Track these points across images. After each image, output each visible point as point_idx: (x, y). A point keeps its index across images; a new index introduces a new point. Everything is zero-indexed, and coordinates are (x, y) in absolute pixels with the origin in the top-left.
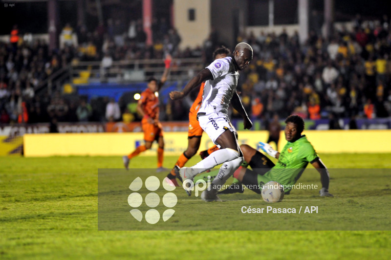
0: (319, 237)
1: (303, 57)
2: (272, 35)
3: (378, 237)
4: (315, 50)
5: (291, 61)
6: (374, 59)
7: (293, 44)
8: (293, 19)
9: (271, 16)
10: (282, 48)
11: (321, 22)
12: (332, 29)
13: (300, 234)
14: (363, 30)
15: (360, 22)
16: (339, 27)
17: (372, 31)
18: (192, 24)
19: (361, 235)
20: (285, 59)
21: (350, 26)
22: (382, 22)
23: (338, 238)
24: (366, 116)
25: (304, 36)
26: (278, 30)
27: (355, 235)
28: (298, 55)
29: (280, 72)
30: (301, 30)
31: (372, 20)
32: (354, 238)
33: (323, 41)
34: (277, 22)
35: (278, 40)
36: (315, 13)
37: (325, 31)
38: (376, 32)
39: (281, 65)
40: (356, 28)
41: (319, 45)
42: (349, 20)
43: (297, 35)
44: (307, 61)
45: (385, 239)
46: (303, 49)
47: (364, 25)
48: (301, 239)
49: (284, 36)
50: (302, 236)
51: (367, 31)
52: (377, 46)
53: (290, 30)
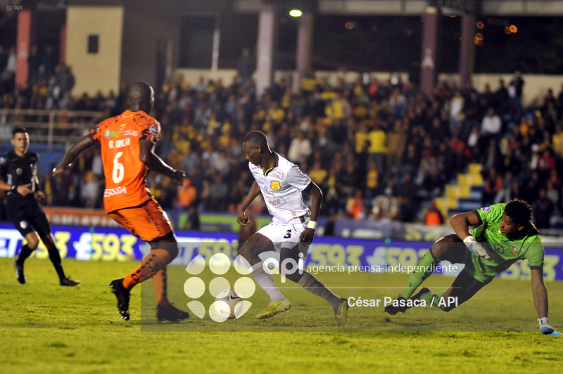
2: (216, 84)
9: (215, 55)
10: (231, 105)
17: (367, 87)
18: (93, 58)
20: (233, 122)
21: (334, 78)
24: (350, 216)
26: (226, 78)
29: (224, 140)
33: (292, 97)
34: (223, 65)
35: (225, 93)
37: (296, 82)
38: (373, 89)
41: (286, 103)
44: (266, 126)
52: (373, 111)
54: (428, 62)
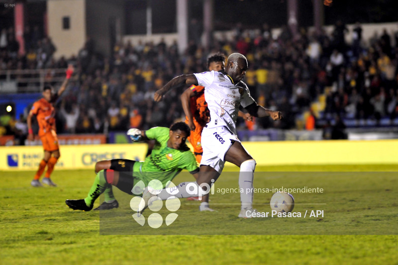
0: (198, 253)
1: (182, 67)
2: (149, 44)
3: (259, 252)
4: (195, 59)
5: (170, 71)
6: (256, 68)
7: (172, 53)
8: (171, 28)
9: (149, 25)
10: (161, 58)
11: (201, 31)
12: (211, 38)
13: (179, 251)
14: (244, 39)
15: (241, 31)
16: (218, 35)
17: (253, 40)
18: (66, 32)
19: (241, 251)
20: (164, 69)
21: (230, 35)
22: (263, 31)
23: (217, 254)
24: (247, 128)
25: (183, 46)
26: (156, 39)
27: (235, 250)
28: (178, 65)
29: (159, 82)
30: (180, 39)
31: (253, 28)
32: (234, 253)
33: (203, 50)
34: (155, 31)
35: (156, 50)
36: (194, 22)
37: (204, 40)
38: (257, 41)
39: (160, 75)
40: (237, 38)
41: (199, 54)
42: (229, 29)
43: (175, 44)
44: (186, 71)
45: (265, 254)
46: (182, 58)
47: (245, 34)
48: (180, 256)
49: (162, 45)
50: (181, 253)
51: (248, 40)
52: (258, 56)
53: (169, 39)
54: (293, 20)
